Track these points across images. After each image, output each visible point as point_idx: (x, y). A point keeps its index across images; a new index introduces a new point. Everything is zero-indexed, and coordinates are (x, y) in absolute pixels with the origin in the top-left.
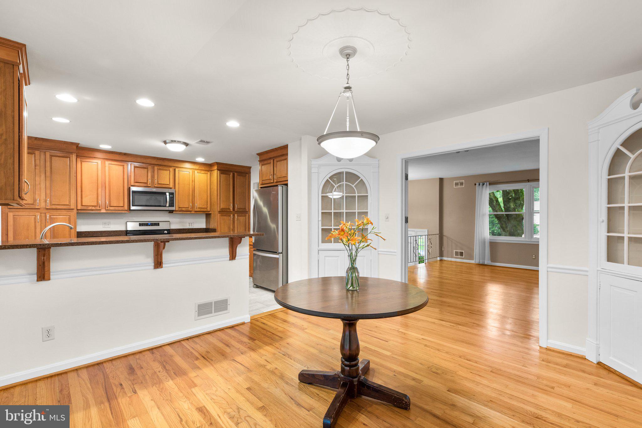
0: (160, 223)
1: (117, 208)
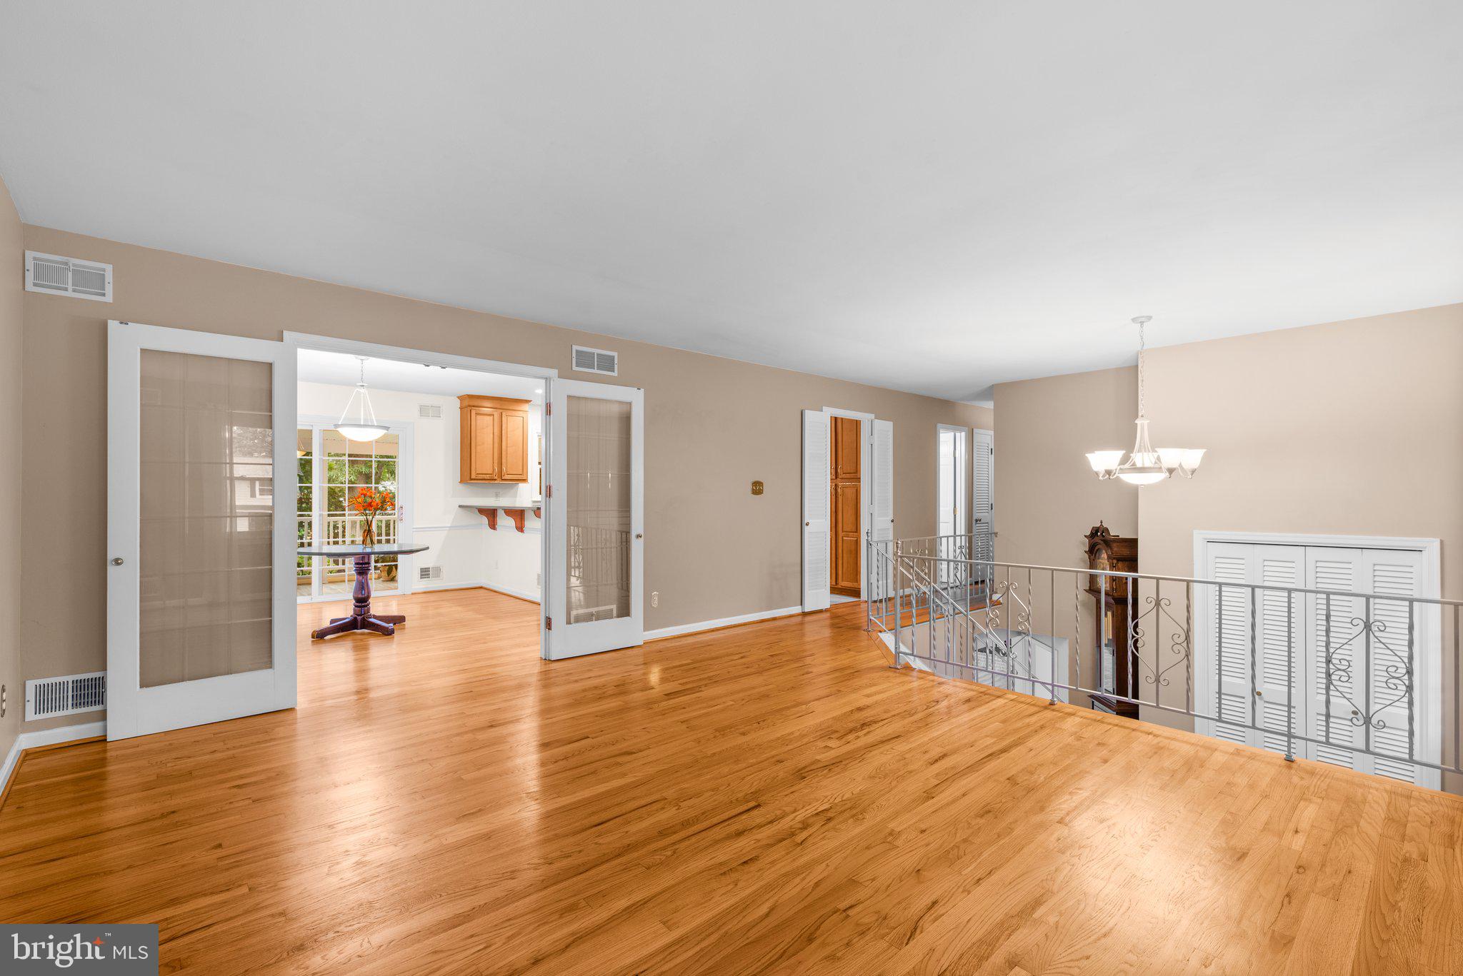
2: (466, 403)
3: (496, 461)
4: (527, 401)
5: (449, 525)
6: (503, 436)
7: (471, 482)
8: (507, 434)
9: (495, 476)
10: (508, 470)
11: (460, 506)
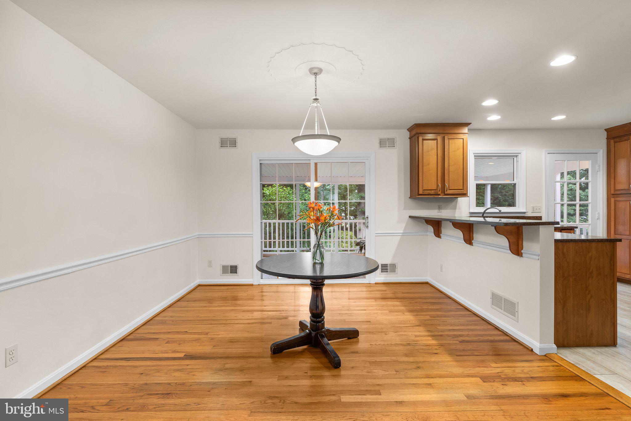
2: (414, 132)
3: (439, 178)
4: (467, 124)
5: (402, 232)
6: (445, 157)
7: (419, 197)
8: (449, 155)
9: (439, 191)
10: (450, 186)
11: (410, 217)
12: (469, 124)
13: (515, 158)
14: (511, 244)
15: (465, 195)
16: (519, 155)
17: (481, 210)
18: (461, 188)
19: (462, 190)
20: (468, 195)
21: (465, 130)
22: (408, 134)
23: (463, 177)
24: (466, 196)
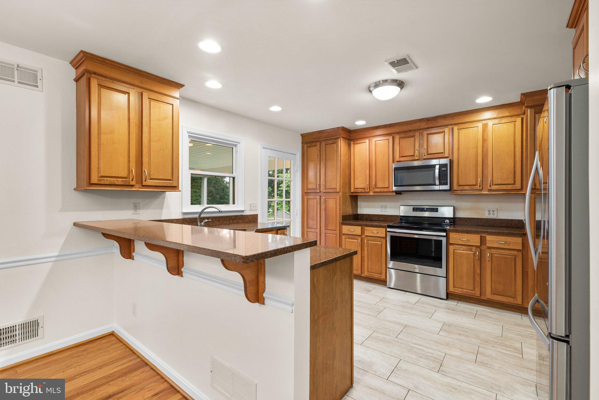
0: (439, 208)
1: (382, 190)
2: (83, 69)
3: (133, 159)
4: (179, 86)
5: (57, 254)
6: (144, 126)
7: (91, 188)
8: (150, 124)
9: (132, 180)
10: (152, 173)
11: (75, 224)
12: (182, 86)
13: (234, 148)
14: (248, 285)
15: (175, 188)
16: (238, 144)
17: (197, 208)
18: (170, 178)
19: (170, 180)
20: (180, 189)
21: (176, 93)
22: (73, 73)
23: (173, 162)
24: (177, 190)
